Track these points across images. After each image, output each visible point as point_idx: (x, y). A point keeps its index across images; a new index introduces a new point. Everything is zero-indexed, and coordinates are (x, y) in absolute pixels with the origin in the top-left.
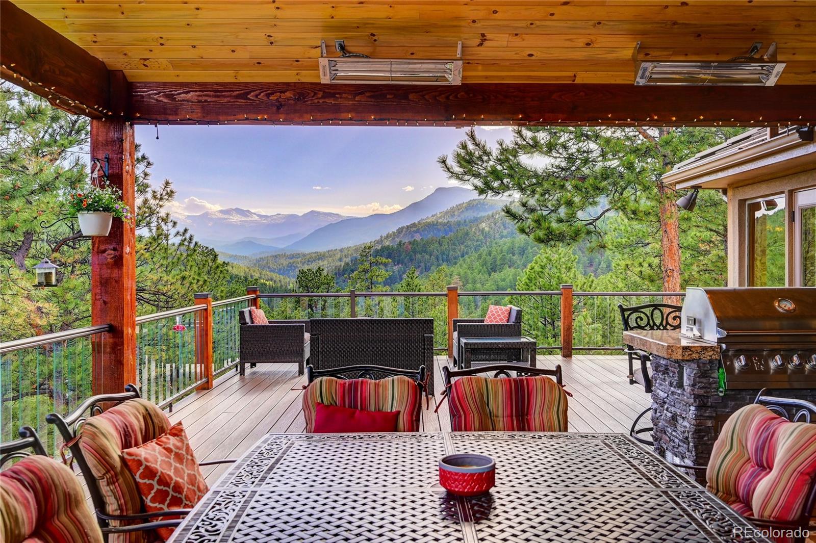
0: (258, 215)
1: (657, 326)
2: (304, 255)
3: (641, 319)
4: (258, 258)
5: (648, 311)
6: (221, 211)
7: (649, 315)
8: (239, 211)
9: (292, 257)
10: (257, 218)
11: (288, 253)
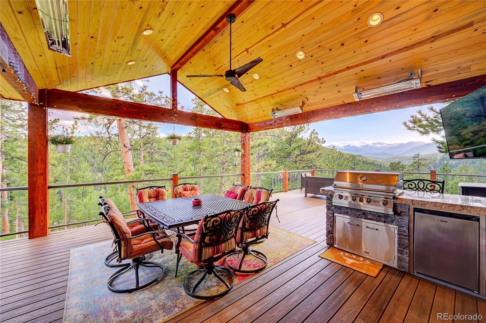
0: (387, 144)
1: (420, 188)
2: (407, 157)
3: (412, 185)
4: (386, 158)
5: (416, 182)
6: (373, 144)
7: (417, 183)
8: (379, 143)
9: (401, 158)
10: (387, 145)
11: (399, 157)
